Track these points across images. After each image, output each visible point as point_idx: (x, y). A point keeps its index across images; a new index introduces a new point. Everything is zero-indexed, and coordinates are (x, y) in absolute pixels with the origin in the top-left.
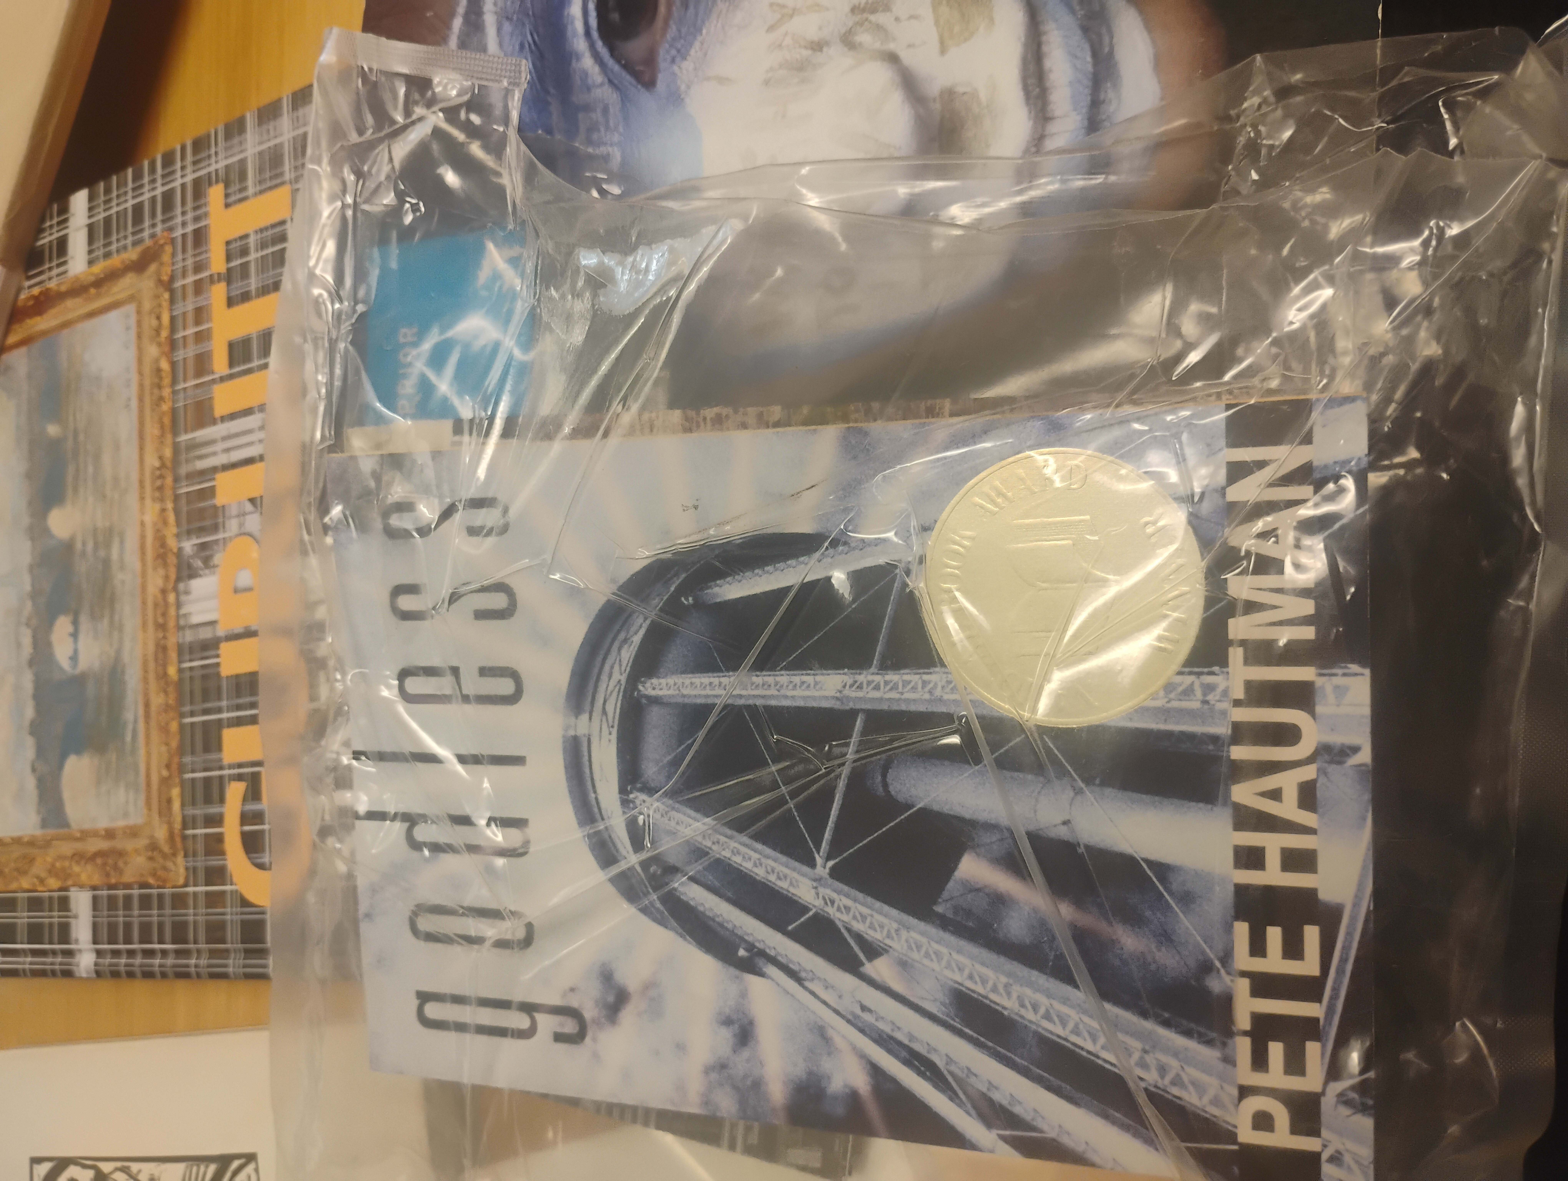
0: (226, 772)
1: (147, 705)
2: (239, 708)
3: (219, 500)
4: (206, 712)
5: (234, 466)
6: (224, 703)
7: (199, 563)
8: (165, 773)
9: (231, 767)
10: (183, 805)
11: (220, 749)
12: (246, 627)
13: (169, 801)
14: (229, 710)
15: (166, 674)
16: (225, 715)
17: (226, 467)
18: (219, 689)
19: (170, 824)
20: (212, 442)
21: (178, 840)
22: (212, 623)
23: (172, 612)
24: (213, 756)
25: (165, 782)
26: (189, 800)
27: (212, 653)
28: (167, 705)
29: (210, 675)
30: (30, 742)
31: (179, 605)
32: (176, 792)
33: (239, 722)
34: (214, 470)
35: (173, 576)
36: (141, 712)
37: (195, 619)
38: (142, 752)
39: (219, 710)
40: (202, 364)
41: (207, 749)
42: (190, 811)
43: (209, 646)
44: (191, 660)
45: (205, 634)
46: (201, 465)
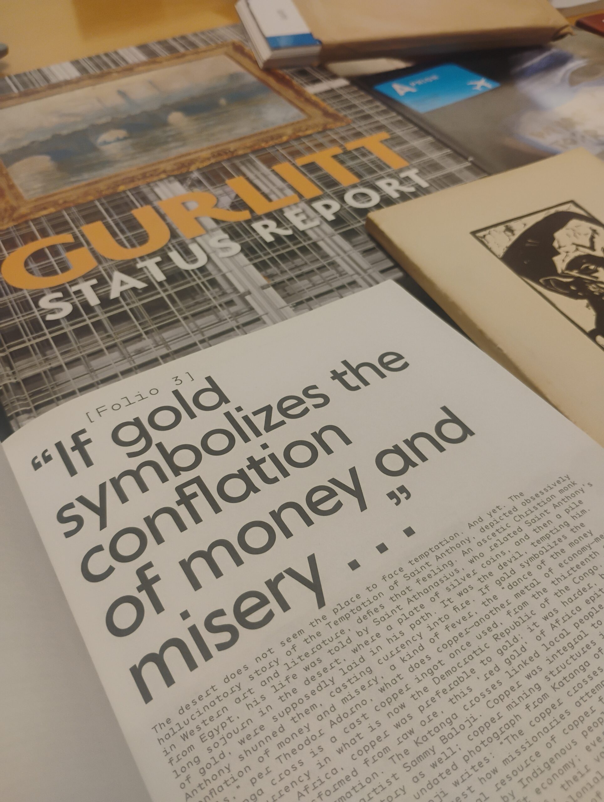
0: (76, 230)
1: (96, 182)
2: (117, 225)
3: (228, 181)
4: (107, 210)
5: (251, 182)
6: (116, 217)
7: (189, 182)
8: (61, 202)
9: (80, 231)
10: (46, 216)
11: (88, 222)
12: (165, 214)
13: (45, 208)
14: (114, 221)
15: (118, 186)
16: (109, 220)
17: (248, 179)
18: (123, 212)
19: (31, 213)
20: (258, 169)
21: (23, 220)
22: (159, 198)
23: (155, 179)
24: (82, 221)
25: (55, 203)
26: (50, 218)
27: (142, 203)
28: (101, 191)
29: (130, 206)
30: (48, 136)
31: (161, 180)
32: (52, 210)
33: (109, 227)
34: (244, 175)
35: (176, 173)
36: (91, 181)
37: (157, 190)
38: (68, 188)
39: (111, 216)
40: (296, 154)
41: (84, 217)
42: (43, 220)
43: (145, 200)
44: (132, 194)
45: (151, 197)
46: (243, 169)
